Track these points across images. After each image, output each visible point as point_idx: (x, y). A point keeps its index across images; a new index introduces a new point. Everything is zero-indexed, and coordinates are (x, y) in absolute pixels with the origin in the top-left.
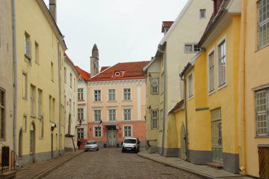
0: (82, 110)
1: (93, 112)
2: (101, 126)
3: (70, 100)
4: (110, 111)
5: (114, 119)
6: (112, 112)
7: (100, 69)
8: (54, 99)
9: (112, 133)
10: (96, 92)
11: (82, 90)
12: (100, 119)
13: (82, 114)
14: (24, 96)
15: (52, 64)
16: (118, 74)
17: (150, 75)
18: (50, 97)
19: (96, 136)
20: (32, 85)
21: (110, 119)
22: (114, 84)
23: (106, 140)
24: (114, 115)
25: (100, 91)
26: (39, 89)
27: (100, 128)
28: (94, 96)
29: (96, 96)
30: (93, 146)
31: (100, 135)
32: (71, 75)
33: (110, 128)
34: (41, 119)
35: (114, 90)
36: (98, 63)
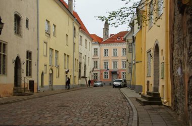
0: (97, 62)
1: (104, 63)
2: (108, 71)
3: (85, 56)
4: (114, 62)
5: (116, 68)
6: (115, 63)
7: (109, 35)
8: (68, 56)
9: (115, 76)
10: (105, 50)
11: (97, 49)
12: (107, 68)
13: (97, 64)
14: (45, 54)
15: (67, 35)
16: (119, 39)
17: (128, 41)
18: (65, 54)
19: (105, 78)
20: (50, 48)
21: (114, 68)
22: (117, 46)
23: (111, 81)
24: (116, 65)
25: (107, 50)
26: (56, 51)
27: (107, 73)
28: (104, 53)
29: (105, 53)
30: (99, 84)
31: (107, 78)
32: (86, 40)
33: (114, 73)
34: (58, 67)
35: (116, 49)
36: (108, 32)
